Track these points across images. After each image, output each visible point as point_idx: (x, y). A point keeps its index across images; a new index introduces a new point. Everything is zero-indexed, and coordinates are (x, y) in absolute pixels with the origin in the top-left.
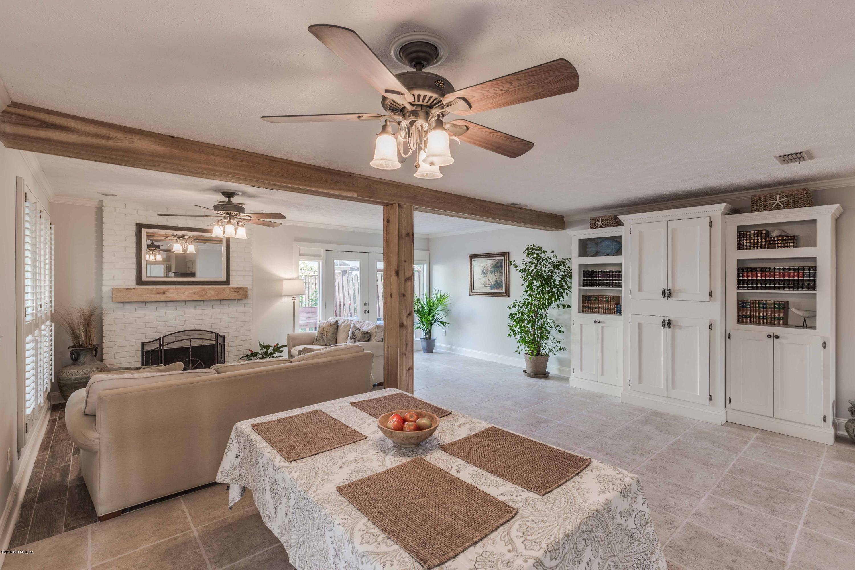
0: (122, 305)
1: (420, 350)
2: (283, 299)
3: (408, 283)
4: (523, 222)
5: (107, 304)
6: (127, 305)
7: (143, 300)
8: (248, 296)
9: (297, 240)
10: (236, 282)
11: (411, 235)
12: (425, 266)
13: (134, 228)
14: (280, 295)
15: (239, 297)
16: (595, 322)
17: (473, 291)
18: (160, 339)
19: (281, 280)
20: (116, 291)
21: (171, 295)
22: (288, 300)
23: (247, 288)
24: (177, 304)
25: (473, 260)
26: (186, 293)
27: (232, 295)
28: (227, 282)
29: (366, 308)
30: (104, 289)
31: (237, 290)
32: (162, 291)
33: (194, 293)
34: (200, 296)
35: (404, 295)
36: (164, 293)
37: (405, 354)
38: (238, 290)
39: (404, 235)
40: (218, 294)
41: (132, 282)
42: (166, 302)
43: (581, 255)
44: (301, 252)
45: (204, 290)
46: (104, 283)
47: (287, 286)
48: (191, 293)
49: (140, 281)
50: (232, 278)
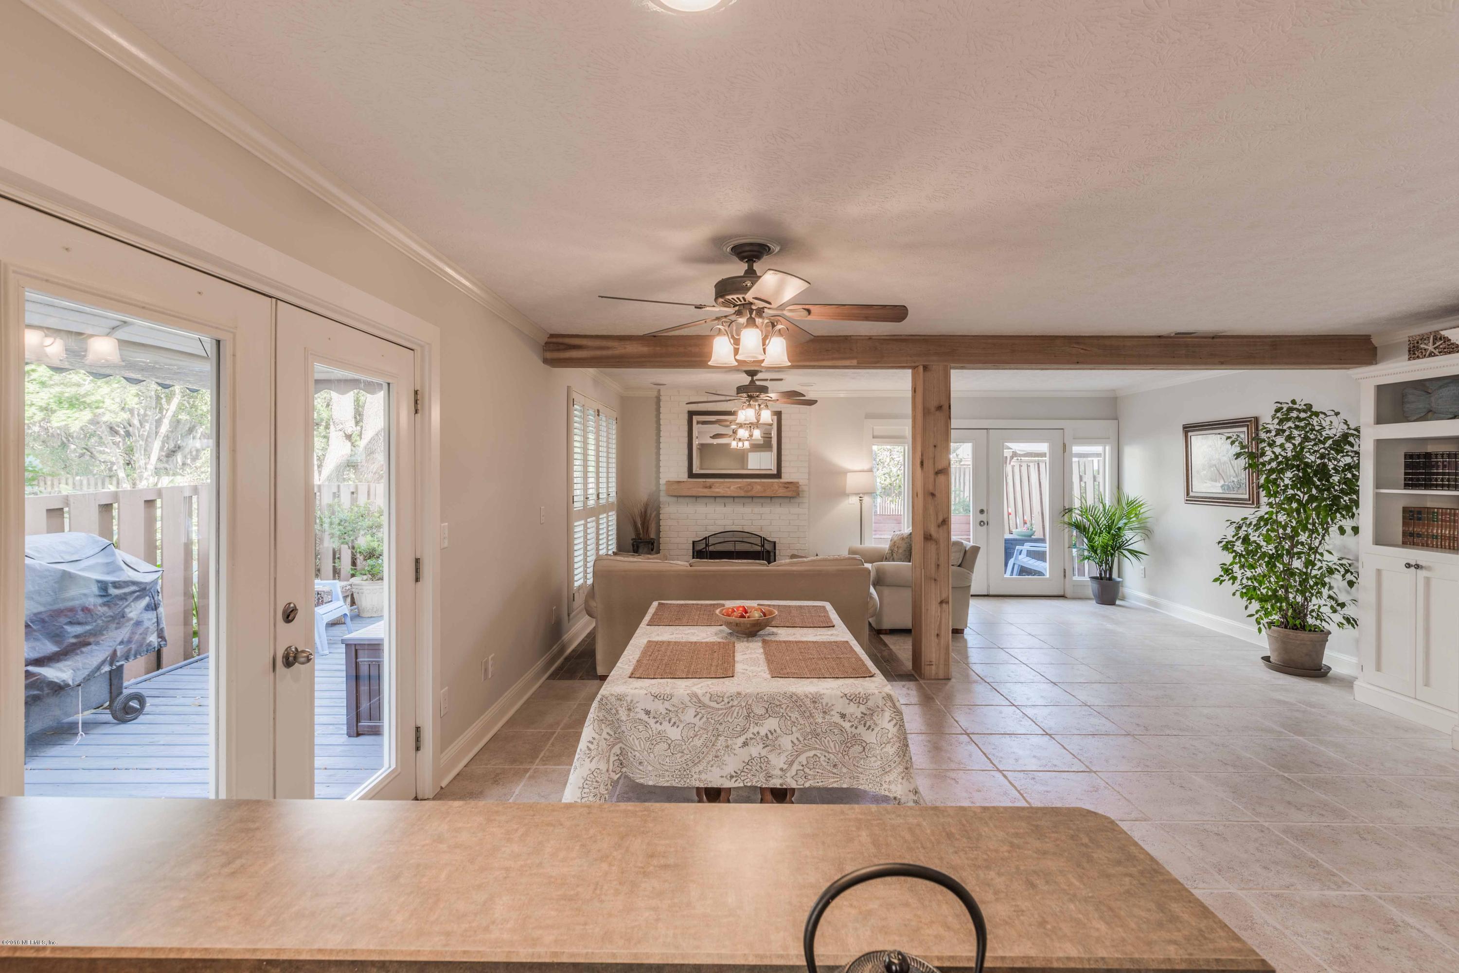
0: (675, 499)
1: (1090, 599)
2: (850, 499)
3: (941, 478)
4: (1222, 363)
5: (663, 498)
6: (680, 500)
7: (694, 494)
8: (800, 493)
9: (869, 416)
10: (786, 477)
11: (946, 407)
12: (1107, 448)
13: (686, 416)
14: (843, 494)
15: (789, 494)
16: (1408, 566)
17: (1191, 494)
18: (705, 538)
19: (844, 473)
20: (669, 483)
21: (717, 490)
22: (855, 500)
23: (798, 483)
24: (726, 500)
25: (1190, 434)
26: (732, 488)
27: (782, 492)
28: (778, 475)
29: (983, 517)
30: (663, 481)
31: (786, 486)
32: (708, 485)
33: (740, 487)
34: (746, 491)
35: (933, 495)
36: (710, 487)
37: (935, 580)
38: (788, 485)
39: (933, 409)
40: (765, 490)
41: (683, 476)
42: (715, 497)
43: (1380, 420)
44: (875, 434)
45: (750, 484)
46: (661, 476)
47: (853, 481)
48: (737, 488)
49: (691, 475)
50: (783, 470)
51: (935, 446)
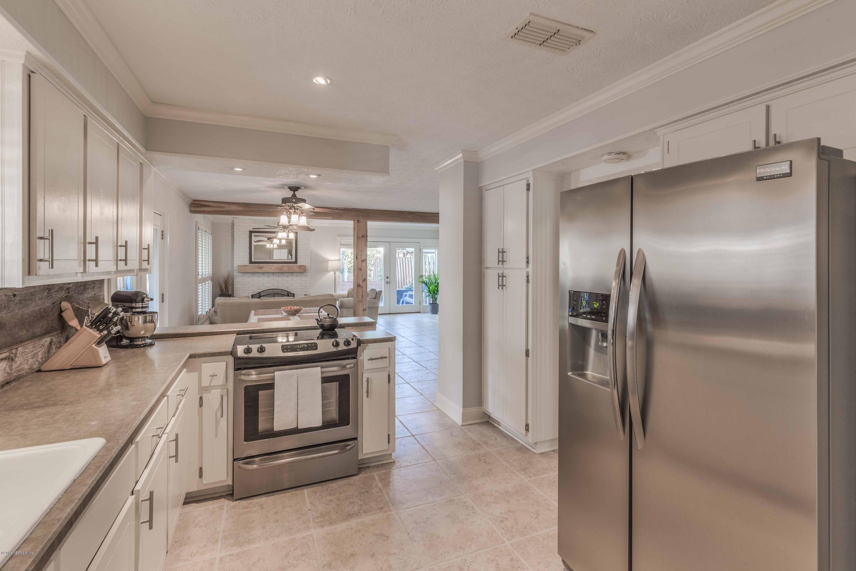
0: (242, 274)
1: (429, 312)
2: (330, 273)
3: (364, 263)
5: (236, 274)
6: (245, 274)
7: (252, 272)
8: (307, 271)
9: (338, 235)
10: (300, 262)
11: (366, 236)
12: (435, 249)
13: (248, 233)
14: (327, 271)
15: (301, 271)
18: (259, 293)
19: (327, 261)
20: (239, 266)
21: (265, 269)
22: (332, 273)
23: (305, 266)
24: (269, 274)
26: (273, 268)
27: (298, 270)
28: (296, 262)
29: (388, 280)
30: (235, 265)
31: (300, 267)
32: (260, 267)
33: (277, 268)
34: (280, 270)
35: (361, 269)
37: (361, 302)
38: (301, 267)
39: (361, 237)
40: (289, 269)
41: (247, 263)
42: (264, 273)
44: (342, 243)
45: (282, 267)
46: (235, 262)
47: (331, 265)
48: (275, 268)
49: (251, 262)
50: (298, 260)
51: (361, 251)
